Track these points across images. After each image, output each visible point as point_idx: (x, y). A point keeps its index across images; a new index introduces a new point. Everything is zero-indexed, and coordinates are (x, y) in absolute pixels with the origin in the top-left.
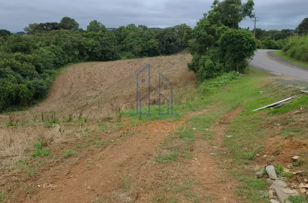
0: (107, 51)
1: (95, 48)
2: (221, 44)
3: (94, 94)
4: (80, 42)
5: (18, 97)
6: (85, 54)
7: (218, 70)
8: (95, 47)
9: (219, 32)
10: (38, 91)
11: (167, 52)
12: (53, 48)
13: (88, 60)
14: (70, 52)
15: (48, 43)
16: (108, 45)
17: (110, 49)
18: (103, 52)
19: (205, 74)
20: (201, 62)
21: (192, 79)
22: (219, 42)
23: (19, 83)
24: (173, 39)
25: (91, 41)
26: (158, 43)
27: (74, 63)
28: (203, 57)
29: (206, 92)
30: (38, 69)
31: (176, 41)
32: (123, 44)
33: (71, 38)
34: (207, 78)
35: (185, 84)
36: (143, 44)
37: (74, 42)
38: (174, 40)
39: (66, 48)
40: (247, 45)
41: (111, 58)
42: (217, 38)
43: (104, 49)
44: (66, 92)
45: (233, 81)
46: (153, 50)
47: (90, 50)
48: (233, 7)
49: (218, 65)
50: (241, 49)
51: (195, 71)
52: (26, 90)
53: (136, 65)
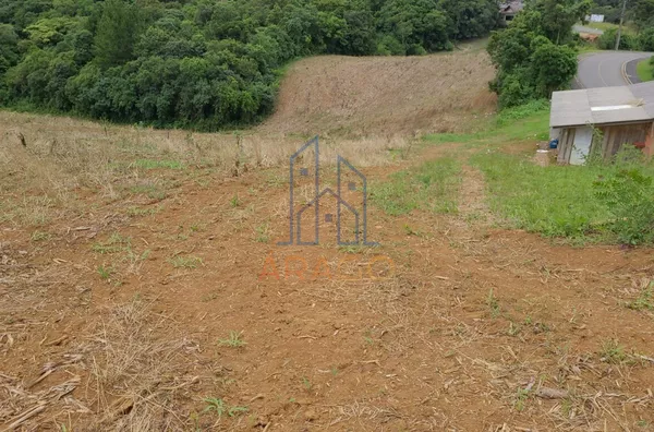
0: (356, 37)
1: (339, 32)
2: (535, 62)
3: (345, 113)
4: (314, 21)
5: (239, 109)
6: (321, 41)
7: (526, 96)
8: (338, 29)
9: (534, 45)
10: (264, 103)
11: (460, 36)
12: (274, 30)
13: (325, 52)
14: (299, 38)
15: (261, 18)
16: (358, 25)
17: (360, 33)
18: (351, 38)
19: (508, 100)
20: (505, 82)
21: (493, 103)
22: (532, 57)
23: (241, 90)
24: (475, 10)
25: (332, 19)
26: (445, 18)
27: (303, 56)
28: (509, 76)
29: (499, 124)
30: (261, 68)
31: (482, 16)
32: (378, 16)
33: (300, 13)
34: (510, 105)
35: (483, 110)
36: (418, 21)
37: (304, 20)
38: (477, 13)
39: (292, 30)
40: (564, 67)
41: (361, 49)
42: (531, 52)
43: (352, 33)
44: (301, 107)
45: (539, 112)
46: (435, 31)
47: (329, 35)
48: (560, 10)
49: (527, 89)
50: (556, 71)
51: (498, 93)
52: (250, 101)
53: (408, 69)
